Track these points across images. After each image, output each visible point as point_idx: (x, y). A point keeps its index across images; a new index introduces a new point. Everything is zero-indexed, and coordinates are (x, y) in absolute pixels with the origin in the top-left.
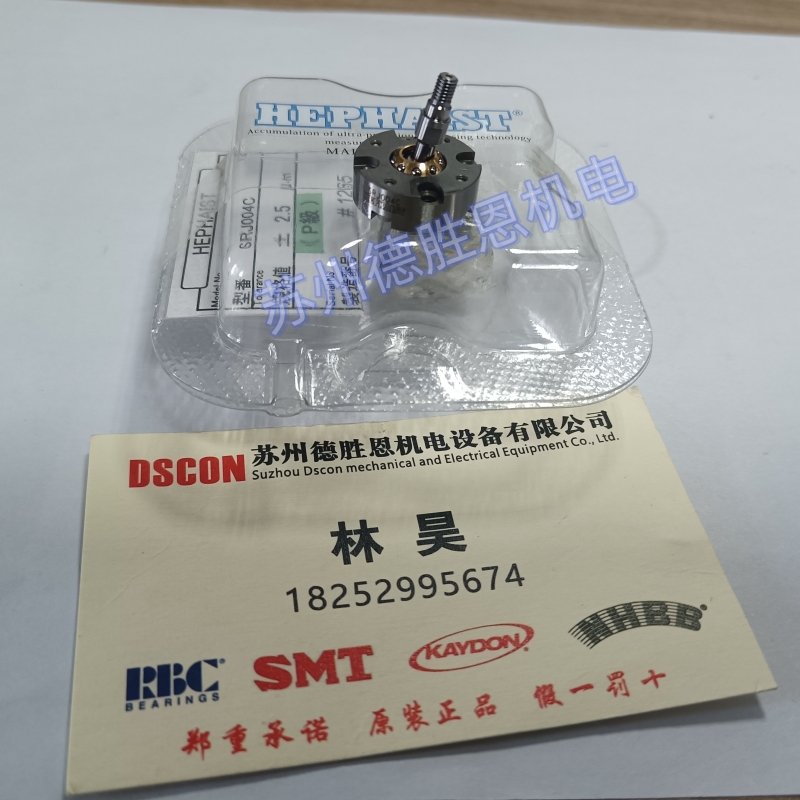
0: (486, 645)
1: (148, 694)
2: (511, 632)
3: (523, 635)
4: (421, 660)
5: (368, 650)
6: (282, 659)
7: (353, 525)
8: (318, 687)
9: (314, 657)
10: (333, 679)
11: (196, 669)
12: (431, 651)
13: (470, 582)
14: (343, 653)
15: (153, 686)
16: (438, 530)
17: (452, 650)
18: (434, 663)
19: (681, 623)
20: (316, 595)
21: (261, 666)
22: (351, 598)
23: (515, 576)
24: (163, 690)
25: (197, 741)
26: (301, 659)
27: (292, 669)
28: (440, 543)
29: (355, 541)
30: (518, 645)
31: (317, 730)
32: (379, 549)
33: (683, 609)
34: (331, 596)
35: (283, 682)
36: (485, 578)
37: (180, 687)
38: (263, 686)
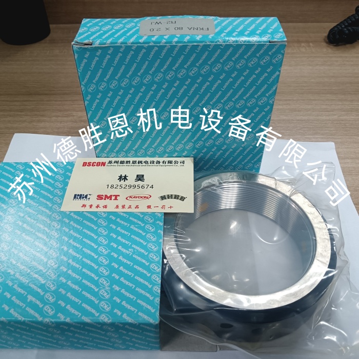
0: (141, 197)
1: (77, 198)
2: (147, 196)
3: (149, 197)
4: (128, 198)
5: (119, 196)
6: (103, 195)
7: (123, 175)
8: (108, 200)
9: (108, 196)
10: (111, 199)
11: (86, 196)
12: (130, 197)
13: (143, 187)
14: (114, 195)
15: (79, 197)
16: (140, 178)
17: (135, 197)
18: (131, 199)
19: (180, 199)
20: (112, 186)
21: (98, 196)
22: (119, 187)
23: (152, 187)
24: (80, 198)
25: (84, 206)
26: (106, 196)
27: (104, 197)
28: (140, 180)
29: (123, 178)
30: (147, 198)
31: (105, 207)
32: (127, 180)
33: (182, 197)
34: (115, 187)
35: (102, 199)
36: (146, 186)
37: (83, 198)
38: (98, 199)
